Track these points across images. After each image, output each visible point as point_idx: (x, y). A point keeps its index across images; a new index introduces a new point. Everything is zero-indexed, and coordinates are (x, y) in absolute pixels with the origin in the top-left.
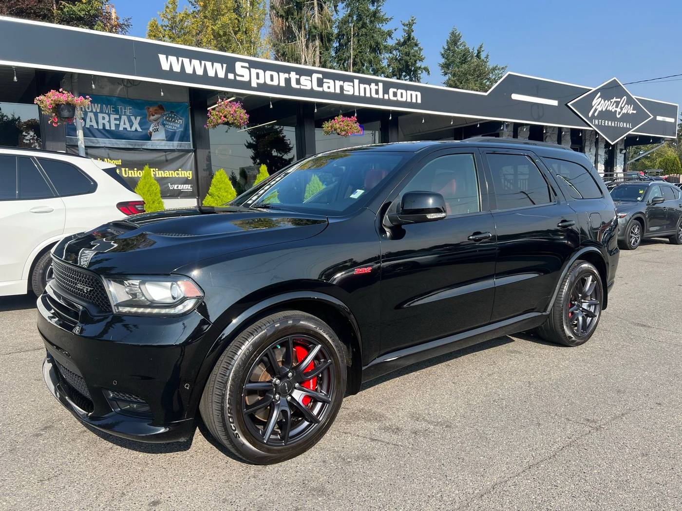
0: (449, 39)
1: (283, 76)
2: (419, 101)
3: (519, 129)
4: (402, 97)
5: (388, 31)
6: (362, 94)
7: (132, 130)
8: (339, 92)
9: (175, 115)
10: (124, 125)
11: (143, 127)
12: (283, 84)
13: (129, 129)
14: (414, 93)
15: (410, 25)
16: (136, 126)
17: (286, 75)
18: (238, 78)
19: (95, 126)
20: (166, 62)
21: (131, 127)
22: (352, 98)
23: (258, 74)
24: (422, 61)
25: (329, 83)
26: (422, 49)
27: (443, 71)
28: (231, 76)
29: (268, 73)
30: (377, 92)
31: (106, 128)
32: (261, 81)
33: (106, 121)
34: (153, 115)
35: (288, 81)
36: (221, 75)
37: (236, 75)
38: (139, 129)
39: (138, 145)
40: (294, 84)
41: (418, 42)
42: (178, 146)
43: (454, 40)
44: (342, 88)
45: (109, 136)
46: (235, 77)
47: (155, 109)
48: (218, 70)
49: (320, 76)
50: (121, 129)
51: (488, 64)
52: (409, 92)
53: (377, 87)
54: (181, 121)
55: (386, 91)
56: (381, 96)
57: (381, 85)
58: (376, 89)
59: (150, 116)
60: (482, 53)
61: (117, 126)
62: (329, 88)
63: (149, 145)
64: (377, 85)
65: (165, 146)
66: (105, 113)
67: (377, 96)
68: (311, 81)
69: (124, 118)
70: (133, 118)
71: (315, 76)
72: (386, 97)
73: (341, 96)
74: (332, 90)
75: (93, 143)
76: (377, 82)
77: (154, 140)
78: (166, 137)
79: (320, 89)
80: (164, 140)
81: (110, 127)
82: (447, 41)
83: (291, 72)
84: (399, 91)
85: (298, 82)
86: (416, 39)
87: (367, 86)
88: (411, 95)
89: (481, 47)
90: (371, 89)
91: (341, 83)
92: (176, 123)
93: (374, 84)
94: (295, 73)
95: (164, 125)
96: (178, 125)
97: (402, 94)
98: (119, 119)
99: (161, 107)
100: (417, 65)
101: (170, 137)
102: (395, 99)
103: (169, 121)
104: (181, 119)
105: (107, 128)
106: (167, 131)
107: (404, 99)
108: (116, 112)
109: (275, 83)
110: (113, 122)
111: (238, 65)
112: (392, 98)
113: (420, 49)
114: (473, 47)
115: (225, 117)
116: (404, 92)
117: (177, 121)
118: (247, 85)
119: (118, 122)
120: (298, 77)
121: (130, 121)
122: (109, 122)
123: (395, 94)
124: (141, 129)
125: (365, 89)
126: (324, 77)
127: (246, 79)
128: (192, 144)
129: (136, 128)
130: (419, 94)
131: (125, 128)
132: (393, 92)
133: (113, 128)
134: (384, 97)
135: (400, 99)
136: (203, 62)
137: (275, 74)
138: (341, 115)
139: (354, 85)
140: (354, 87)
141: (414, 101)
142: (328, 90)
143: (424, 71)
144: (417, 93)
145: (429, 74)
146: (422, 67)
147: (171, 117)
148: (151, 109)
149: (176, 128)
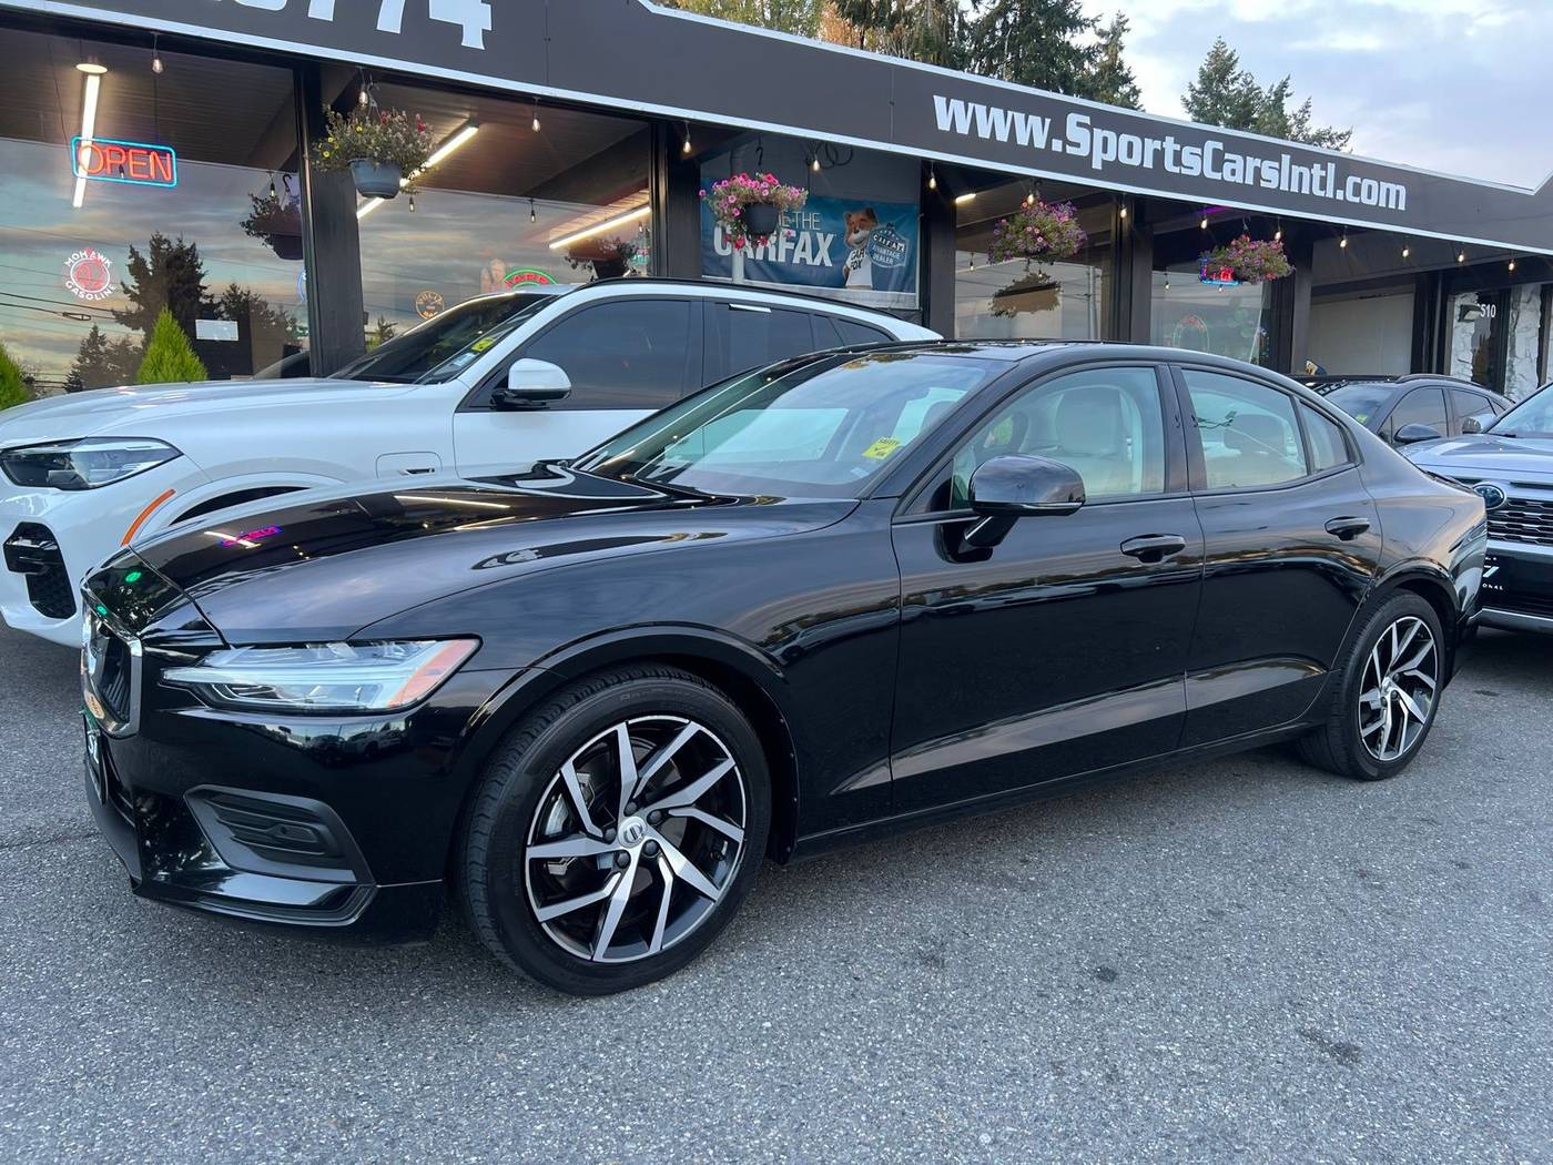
0: (1205, 67)
1: (1152, 145)
2: (1402, 207)
4: (1369, 197)
6: (1295, 189)
7: (814, 264)
8: (1252, 183)
9: (893, 232)
10: (803, 253)
11: (835, 258)
12: (1148, 164)
13: (809, 262)
14: (1393, 187)
15: (1119, 29)
16: (824, 255)
17: (1157, 145)
18: (1070, 150)
19: (751, 254)
20: (949, 114)
21: (814, 258)
22: (1276, 196)
23: (1105, 140)
25: (1235, 162)
26: (1139, 91)
28: (1057, 145)
29: (1125, 138)
31: (770, 259)
32: (1110, 157)
33: (771, 244)
34: (856, 232)
35: (1159, 155)
36: (1040, 143)
37: (1066, 142)
38: (828, 263)
40: (1169, 164)
41: (1131, 75)
42: (893, 301)
43: (1220, 68)
44: (1257, 171)
45: (773, 276)
46: (1064, 148)
47: (861, 216)
48: (1032, 131)
49: (1220, 146)
50: (796, 260)
51: (1307, 125)
52: (1384, 186)
53: (1323, 173)
54: (902, 245)
55: (1340, 184)
56: (1330, 195)
57: (1331, 167)
58: (1321, 177)
59: (849, 233)
60: (1285, 100)
61: (790, 253)
62: (1233, 172)
64: (1324, 168)
65: (872, 300)
67: (1322, 194)
68: (1202, 157)
69: (805, 237)
70: (820, 236)
71: (1210, 145)
72: (1340, 195)
73: (1255, 192)
74: (1238, 179)
76: (1324, 161)
77: (850, 287)
78: (873, 281)
79: (1217, 176)
80: (868, 288)
81: (777, 258)
82: (1202, 70)
83: (1167, 138)
84: (1366, 183)
85: (1177, 160)
86: (1126, 66)
87: (1305, 170)
88: (1388, 190)
89: (1284, 85)
90: (1312, 175)
91: (1257, 162)
92: (894, 250)
94: (1172, 138)
95: (872, 253)
96: (896, 255)
97: (1370, 188)
98: (795, 241)
99: (871, 214)
101: (880, 282)
102: (1357, 200)
103: (880, 245)
104: (903, 242)
105: (772, 258)
106: (875, 269)
107: (1373, 201)
108: (792, 224)
109: (1135, 161)
110: (783, 246)
111: (1072, 119)
112: (1351, 198)
113: (1135, 92)
114: (1266, 85)
115: (1044, 236)
116: (1374, 184)
117: (894, 246)
118: (1082, 166)
119: (791, 246)
120: (1178, 147)
121: (815, 246)
122: (777, 246)
124: (832, 262)
125: (1301, 175)
126: (1227, 149)
127: (1083, 152)
128: (917, 298)
129: (822, 261)
130: (1402, 190)
131: (803, 260)
132: (1355, 183)
133: (782, 259)
134: (1335, 195)
135: (1365, 201)
136: (1010, 113)
137: (1136, 141)
138: (1243, 236)
139: (1280, 166)
140: (1280, 171)
141: (1392, 205)
142: (1232, 179)
144: (1398, 187)
147: (887, 237)
148: (854, 218)
149: (891, 261)
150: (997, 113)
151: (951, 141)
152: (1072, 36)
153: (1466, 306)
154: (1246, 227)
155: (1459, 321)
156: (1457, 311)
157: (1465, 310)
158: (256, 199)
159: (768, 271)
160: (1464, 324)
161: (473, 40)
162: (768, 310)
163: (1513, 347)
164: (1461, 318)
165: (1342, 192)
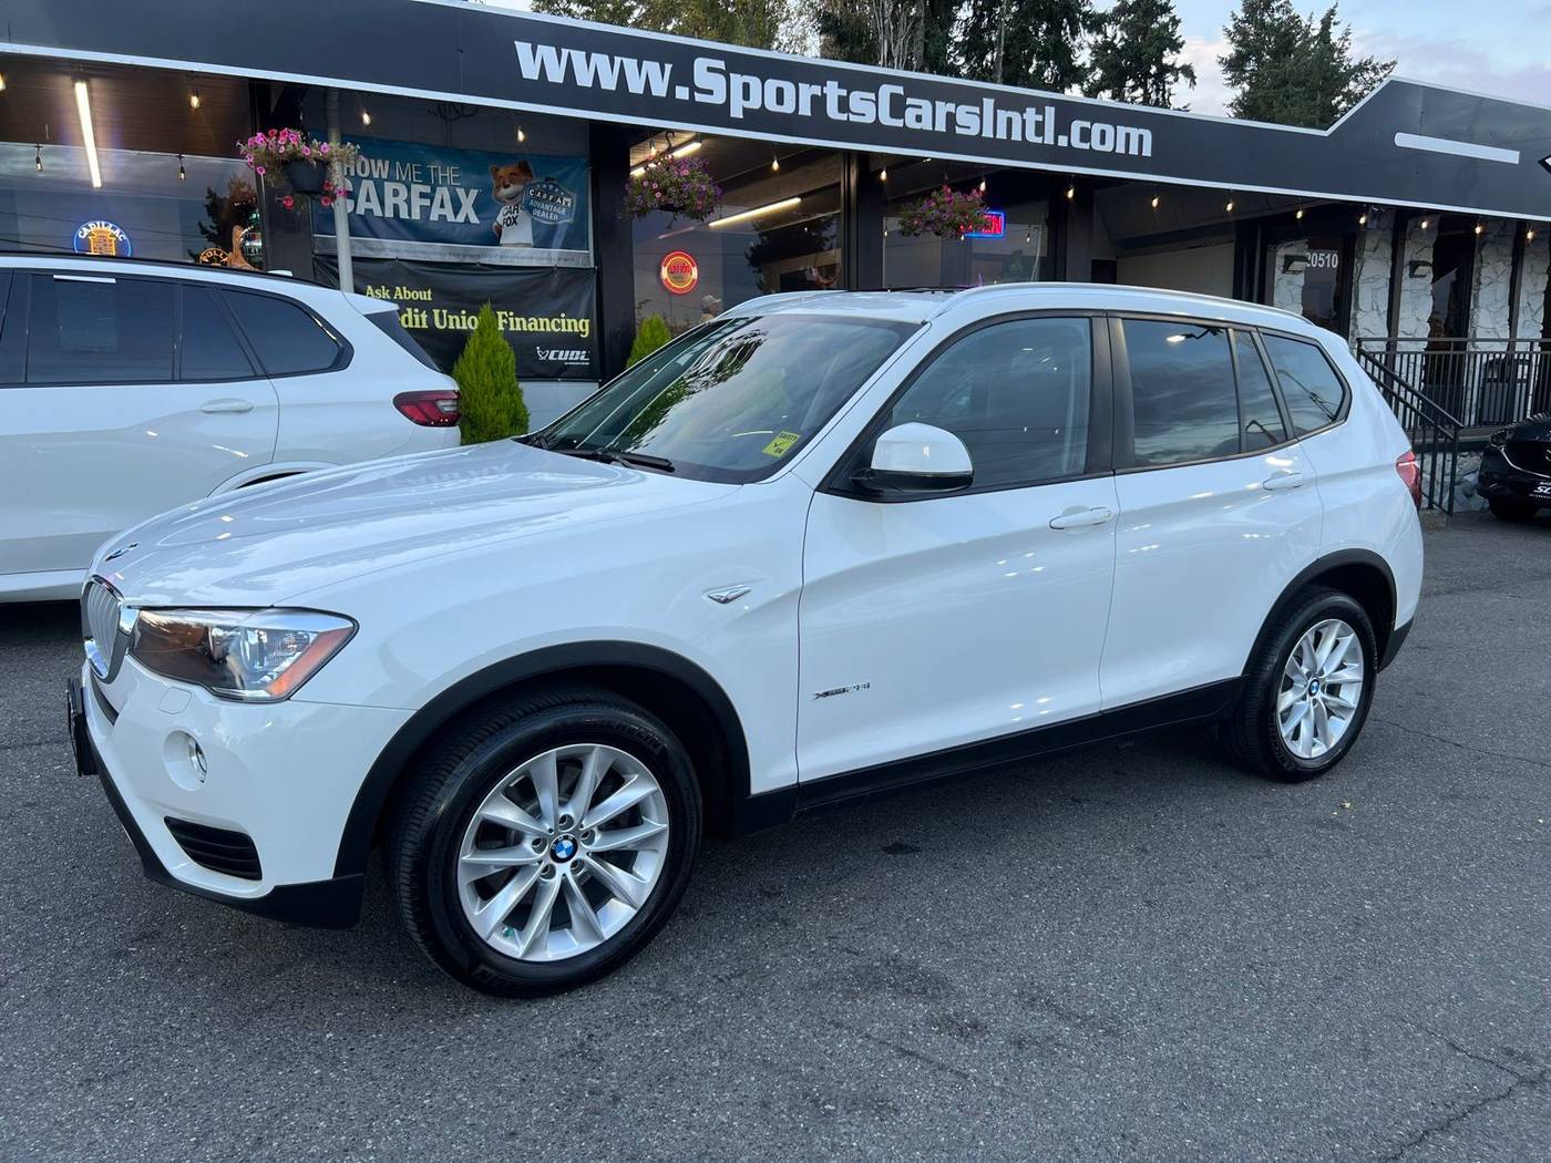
1: (808, 91)
2: (1147, 152)
3: (1411, 223)
4: (1103, 141)
6: (1002, 135)
7: (457, 220)
8: (944, 130)
9: (555, 186)
10: (442, 210)
11: (481, 215)
12: (805, 110)
13: (451, 218)
14: (1135, 132)
16: (468, 211)
17: (816, 90)
18: (699, 97)
19: (378, 212)
20: (536, 61)
21: (456, 214)
22: (978, 144)
23: (746, 87)
24: (1179, 52)
25: (920, 107)
26: (1179, 21)
27: (1229, 76)
28: (682, 93)
29: (772, 84)
30: (1040, 129)
31: (402, 217)
32: (754, 103)
33: (400, 202)
34: (506, 187)
35: (819, 103)
36: (660, 89)
37: (693, 89)
39: (472, 256)
40: (832, 111)
42: (559, 259)
44: (951, 118)
45: (408, 235)
46: (692, 95)
47: (511, 170)
48: (650, 78)
49: (900, 90)
50: (434, 217)
51: (1346, 55)
52: (1122, 130)
53: (1040, 118)
54: (569, 200)
55: (1062, 128)
56: (1049, 140)
57: (1050, 111)
58: (1037, 122)
59: (498, 188)
60: (1332, 29)
61: (426, 211)
62: (919, 118)
63: (494, 256)
64: (1040, 111)
65: (532, 258)
66: (399, 181)
67: (1039, 140)
68: (876, 103)
69: (443, 193)
70: (461, 192)
71: (886, 91)
72: (1063, 141)
73: (949, 138)
74: (926, 125)
75: (372, 249)
76: (1040, 105)
77: (506, 245)
78: (534, 238)
79: (898, 123)
80: (528, 245)
81: (410, 215)
83: (828, 82)
84: (1097, 128)
85: (843, 105)
87: (1016, 116)
88: (1128, 135)
89: (1332, 12)
90: (1024, 122)
91: (951, 107)
92: (558, 205)
94: (836, 83)
95: (530, 210)
96: (562, 211)
97: (1103, 133)
98: (431, 197)
99: (524, 168)
100: (1165, 61)
101: (543, 239)
102: (1086, 146)
103: (540, 200)
104: (569, 196)
105: (404, 215)
106: (536, 225)
107: (1108, 147)
108: (425, 179)
109: (788, 108)
110: (417, 203)
111: (700, 65)
112: (1077, 143)
113: (1175, 22)
114: (1310, 15)
115: (664, 192)
116: (1109, 128)
117: (559, 200)
118: (720, 114)
119: (427, 202)
120: (844, 92)
121: (455, 199)
122: (408, 201)
123: (1086, 135)
124: (479, 219)
125: (1009, 121)
126: (908, 94)
127: (718, 98)
128: (592, 255)
129: (467, 217)
130: (1147, 135)
131: (443, 218)
132: (1082, 128)
133: (416, 215)
134: (1056, 140)
135: (1097, 147)
136: (617, 60)
137: (788, 86)
139: (981, 111)
140: (981, 116)
141: (1134, 151)
142: (918, 126)
143: (1180, 75)
144: (1142, 131)
145: (1195, 83)
146: (1177, 66)
147: (547, 191)
148: (502, 172)
149: (556, 217)
150: (600, 60)
153: (1292, 257)
155: (1283, 270)
156: (1280, 262)
157: (1289, 260)
159: (402, 230)
160: (1291, 275)
162: (113, 281)
163: (1357, 299)
164: (1286, 269)
165: (1066, 138)
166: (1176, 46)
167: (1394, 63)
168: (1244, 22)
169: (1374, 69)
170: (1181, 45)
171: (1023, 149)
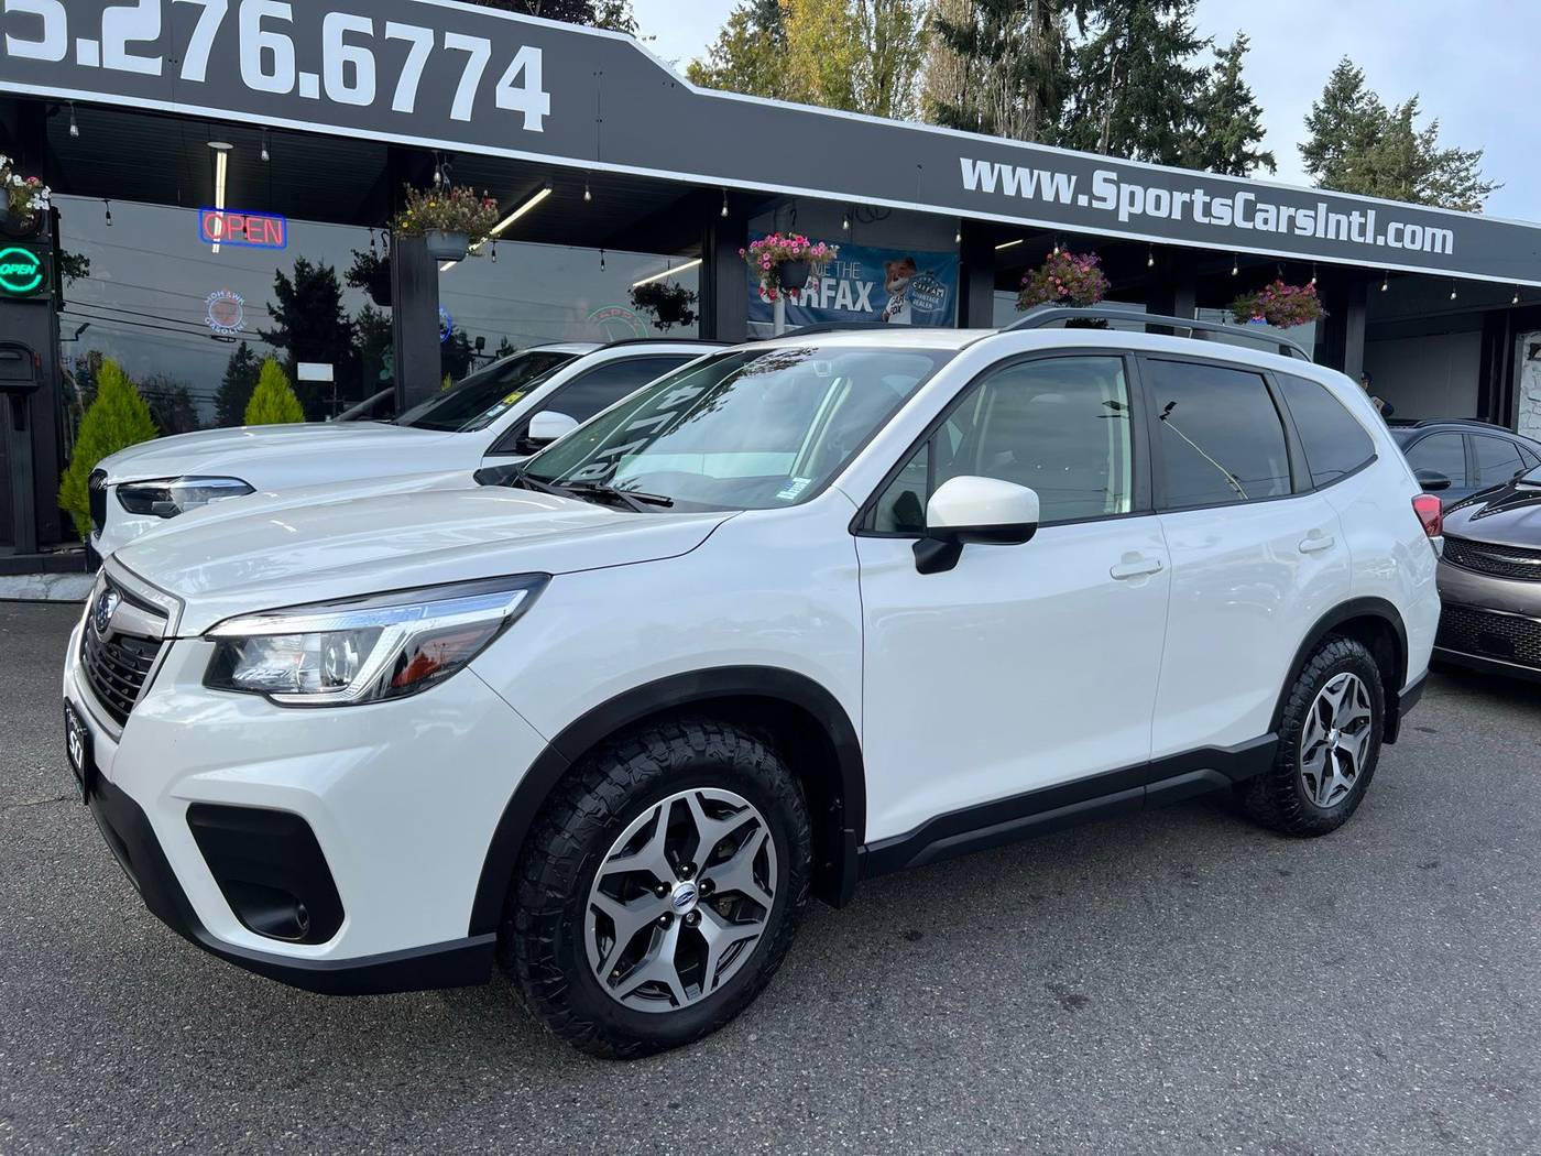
0: (1330, 86)
1: (1180, 198)
2: (1449, 251)
4: (1413, 242)
5: (1200, 71)
6: (1331, 236)
7: (855, 309)
8: (1285, 231)
9: (933, 279)
10: (844, 300)
11: (874, 304)
12: (1177, 215)
13: (850, 308)
14: (1439, 233)
15: (1236, 52)
16: (864, 302)
17: (1186, 197)
18: (1096, 204)
19: (795, 301)
20: (975, 175)
21: (854, 304)
22: (1313, 243)
23: (1132, 194)
24: (1259, 141)
25: (1267, 211)
26: (1261, 111)
27: (1309, 163)
28: (1083, 200)
29: (1152, 192)
30: (1362, 230)
31: (813, 306)
32: (1137, 210)
33: (814, 292)
34: (896, 280)
35: (1188, 208)
36: (1066, 198)
37: (1092, 197)
38: (868, 309)
40: (1198, 216)
41: (1251, 95)
43: (1345, 86)
44: (1291, 220)
45: (815, 321)
46: (1090, 203)
47: (901, 265)
48: (1060, 188)
49: (1252, 196)
50: (837, 307)
51: (1433, 145)
52: (1429, 231)
53: (1363, 220)
54: (942, 291)
55: (1381, 229)
56: (1370, 240)
57: (1371, 214)
58: (1360, 224)
59: (889, 281)
60: (1413, 119)
61: (832, 300)
62: (1266, 221)
64: (1364, 215)
66: (815, 275)
67: (1361, 240)
68: (1233, 208)
69: (844, 284)
70: (859, 285)
71: (1241, 197)
72: (1381, 241)
73: (1290, 239)
74: (1271, 227)
76: (1363, 208)
79: (1249, 225)
81: (819, 304)
82: (1327, 89)
83: (1196, 191)
84: (1410, 228)
85: (1207, 210)
86: (1246, 86)
87: (1343, 218)
88: (1434, 235)
89: (1413, 103)
90: (1350, 223)
91: (1292, 211)
92: (933, 295)
93: (1358, 213)
94: (1202, 191)
95: (911, 299)
96: (935, 299)
97: (1414, 232)
98: (835, 288)
99: (911, 263)
100: (1244, 149)
102: (1399, 245)
103: (920, 291)
104: (943, 288)
105: (815, 304)
107: (1417, 246)
108: (833, 274)
109: (1163, 213)
110: (826, 293)
111: (1099, 175)
112: (1392, 243)
113: (1256, 112)
114: (1392, 104)
115: (1064, 285)
116: (1418, 229)
117: (934, 292)
118: (1110, 218)
119: (832, 293)
120: (1207, 199)
121: (855, 293)
122: (819, 293)
123: (1399, 235)
124: (872, 307)
125: (1338, 222)
126: (1259, 200)
127: (1110, 205)
129: (863, 306)
130: (1450, 234)
131: (844, 307)
132: (1397, 229)
133: (824, 305)
134: (1375, 240)
135: (1408, 245)
136: (1036, 172)
137: (1165, 194)
138: (1278, 282)
139: (1316, 214)
140: (1315, 219)
141: (1438, 249)
142: (1264, 228)
143: (1261, 164)
144: (1445, 232)
145: (1275, 170)
146: (1257, 154)
147: (926, 284)
148: (893, 268)
149: (931, 306)
150: (1023, 172)
151: (978, 198)
152: (1186, 59)
153: (1537, 345)
154: (1280, 273)
155: (1529, 359)
156: (1526, 350)
157: (1535, 348)
158: (357, 254)
159: (810, 316)
160: (1535, 362)
161: (533, 124)
164: (1532, 357)
165: (1383, 238)
166: (1256, 135)
167: (1480, 153)
168: (1324, 112)
169: (1460, 159)
170: (1261, 134)
171: (1349, 248)
